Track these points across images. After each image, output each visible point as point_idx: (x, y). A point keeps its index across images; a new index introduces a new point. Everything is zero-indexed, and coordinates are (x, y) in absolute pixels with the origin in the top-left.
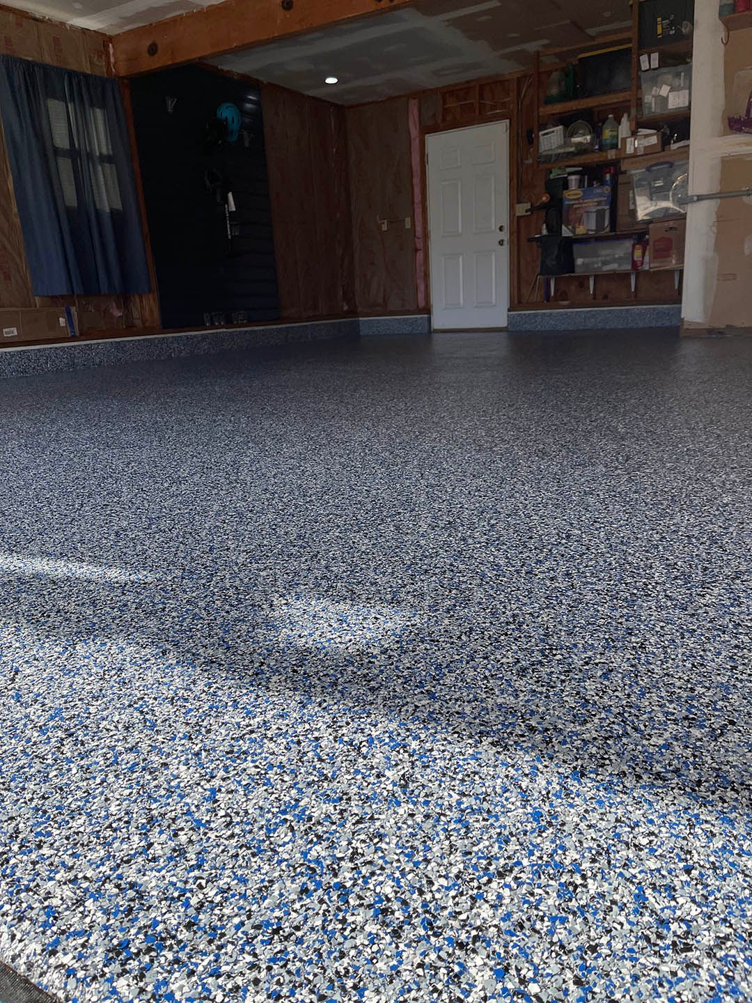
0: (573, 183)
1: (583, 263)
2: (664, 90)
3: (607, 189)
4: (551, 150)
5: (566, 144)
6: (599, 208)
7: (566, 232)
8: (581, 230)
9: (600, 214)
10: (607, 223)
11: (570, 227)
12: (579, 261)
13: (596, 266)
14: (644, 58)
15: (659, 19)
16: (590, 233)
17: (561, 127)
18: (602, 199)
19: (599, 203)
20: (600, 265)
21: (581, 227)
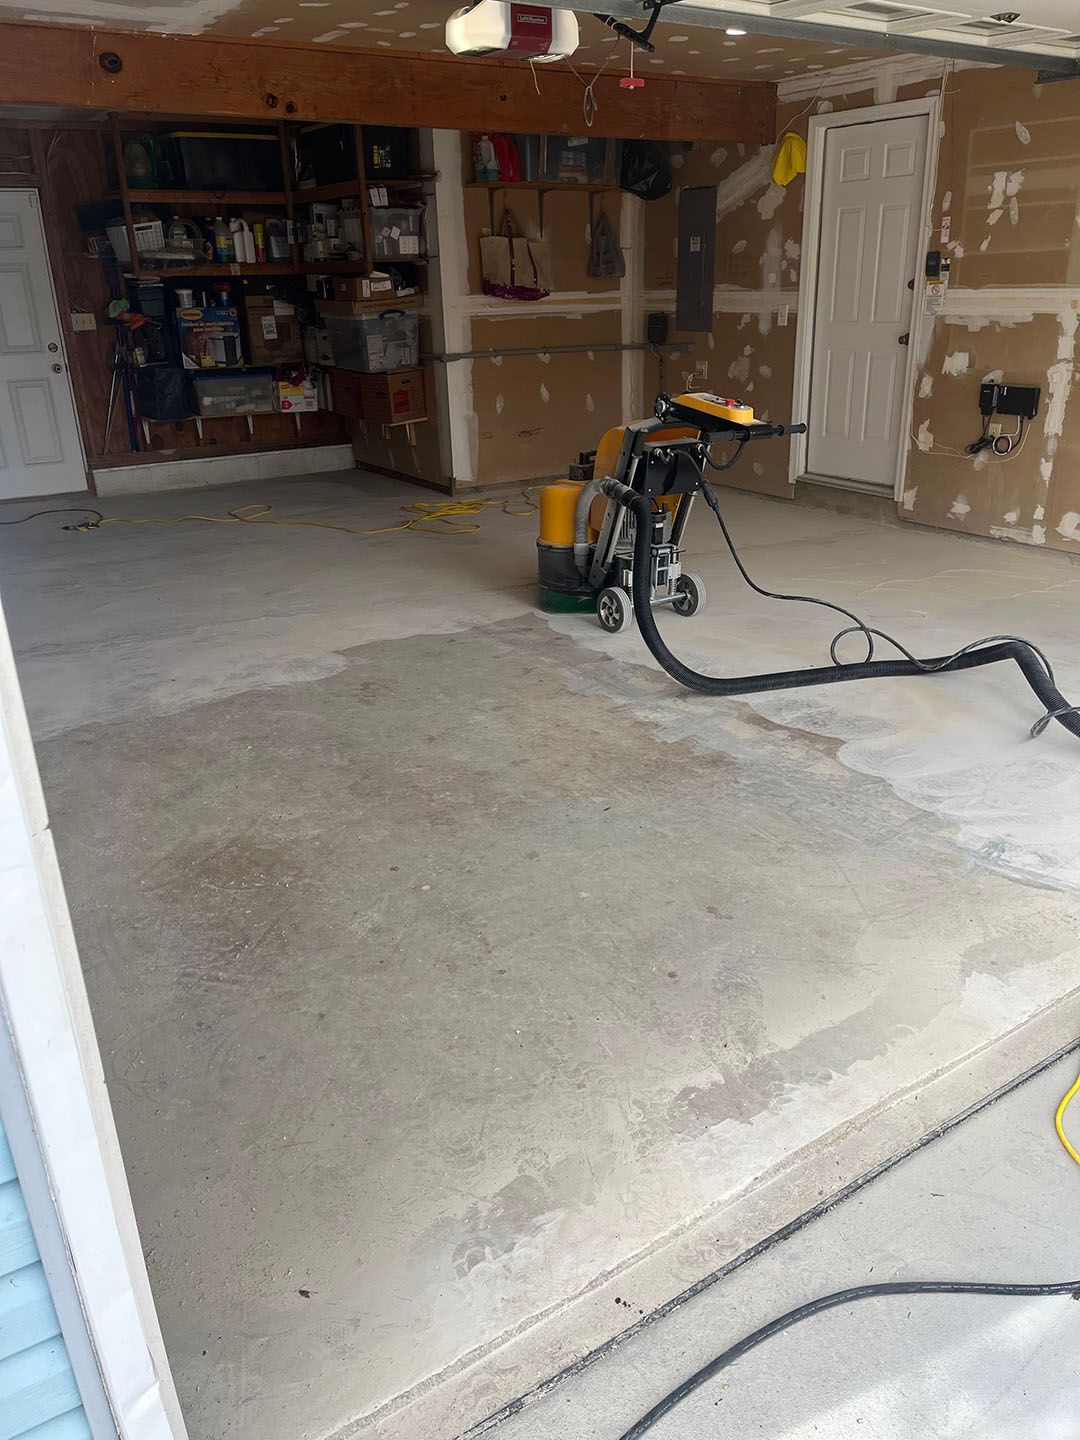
0: (186, 300)
1: (212, 402)
2: (395, 233)
3: (233, 312)
4: (150, 251)
5: (168, 247)
6: (227, 334)
7: (188, 363)
8: (208, 362)
9: (229, 343)
10: (239, 354)
11: (194, 357)
12: (207, 401)
13: (228, 407)
14: (373, 192)
15: (376, 147)
16: (221, 365)
17: (160, 222)
18: (229, 324)
19: (226, 329)
20: (233, 405)
21: (208, 358)
